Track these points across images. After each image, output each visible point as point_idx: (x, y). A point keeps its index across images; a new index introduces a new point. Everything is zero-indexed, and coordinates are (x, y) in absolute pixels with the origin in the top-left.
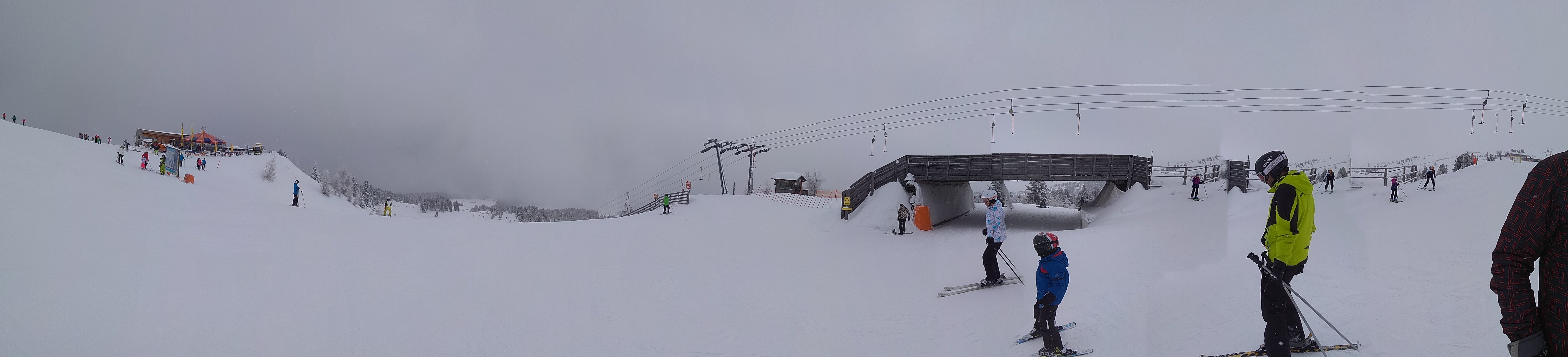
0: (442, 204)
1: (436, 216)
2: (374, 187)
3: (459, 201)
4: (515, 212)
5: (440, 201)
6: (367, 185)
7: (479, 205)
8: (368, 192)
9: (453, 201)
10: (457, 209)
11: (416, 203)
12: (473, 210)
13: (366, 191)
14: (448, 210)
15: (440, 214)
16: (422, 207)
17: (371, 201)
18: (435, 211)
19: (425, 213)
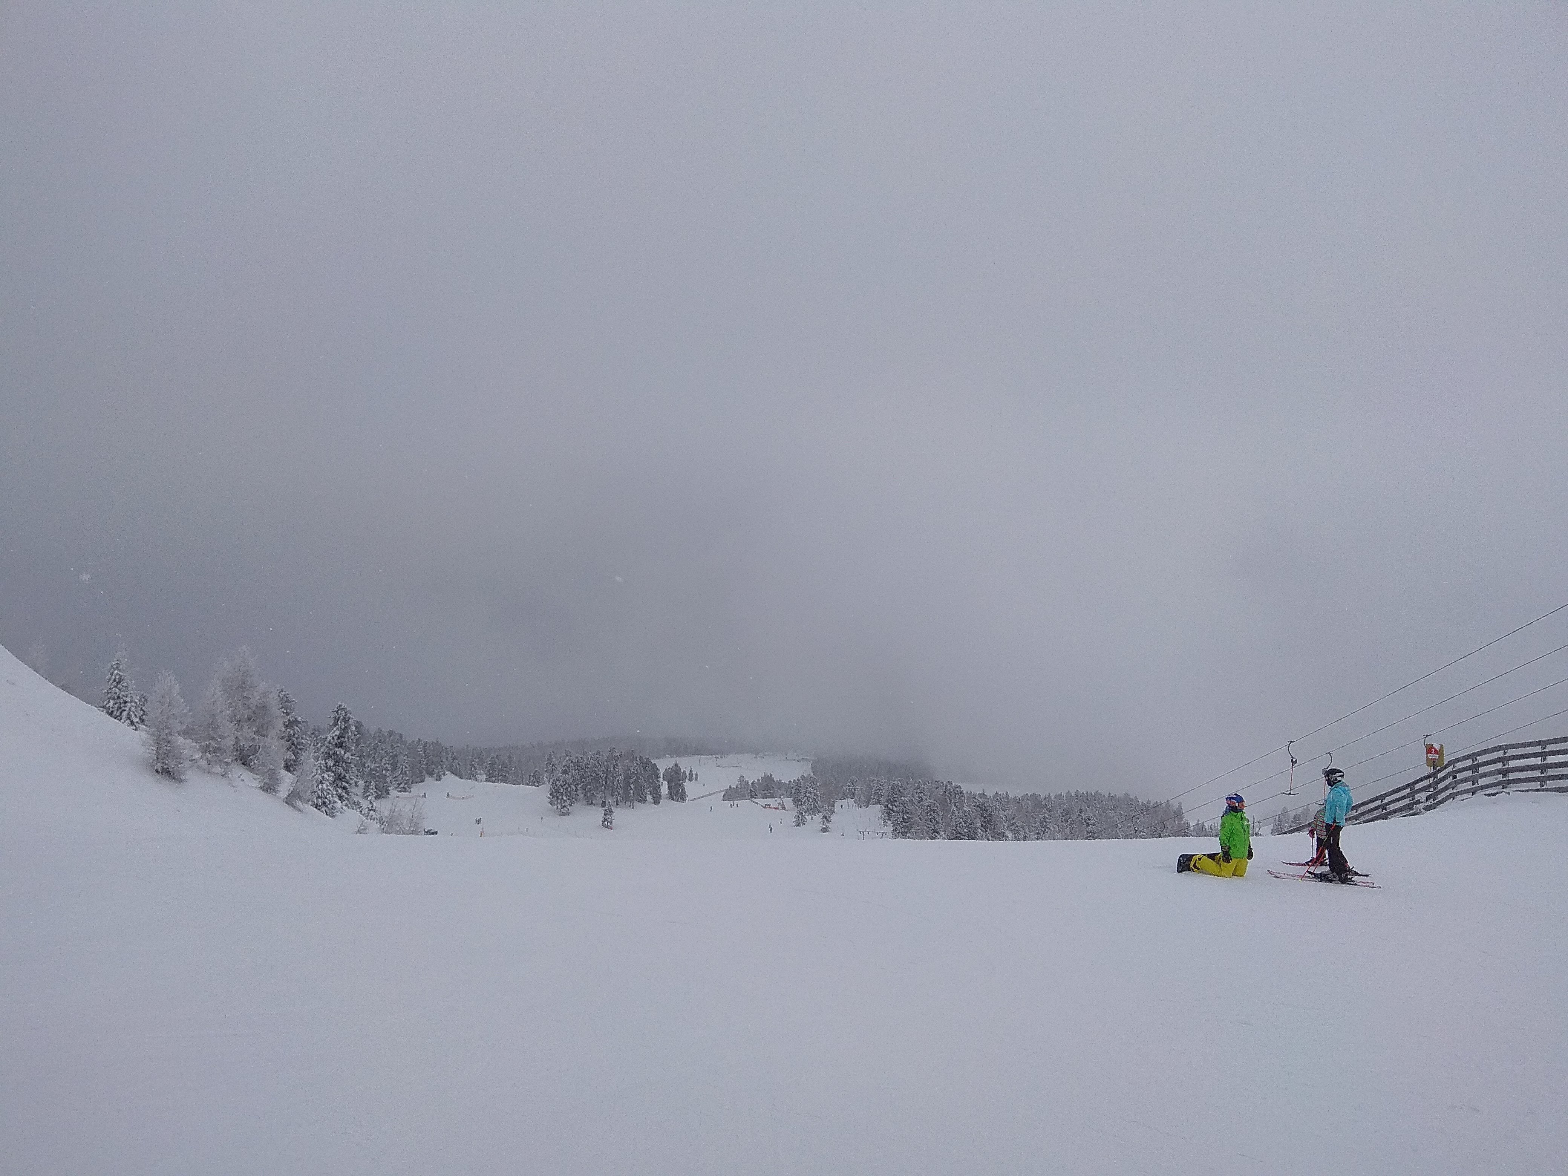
0: (627, 777)
1: (607, 823)
2: (371, 727)
3: (686, 764)
4: (879, 802)
5: (620, 769)
6: (345, 720)
7: (753, 776)
8: (347, 749)
9: (663, 765)
10: (677, 794)
11: (536, 781)
12: (731, 795)
13: (340, 745)
14: (649, 798)
15: (620, 815)
16: (555, 794)
17: (361, 783)
18: (603, 805)
19: (567, 814)
